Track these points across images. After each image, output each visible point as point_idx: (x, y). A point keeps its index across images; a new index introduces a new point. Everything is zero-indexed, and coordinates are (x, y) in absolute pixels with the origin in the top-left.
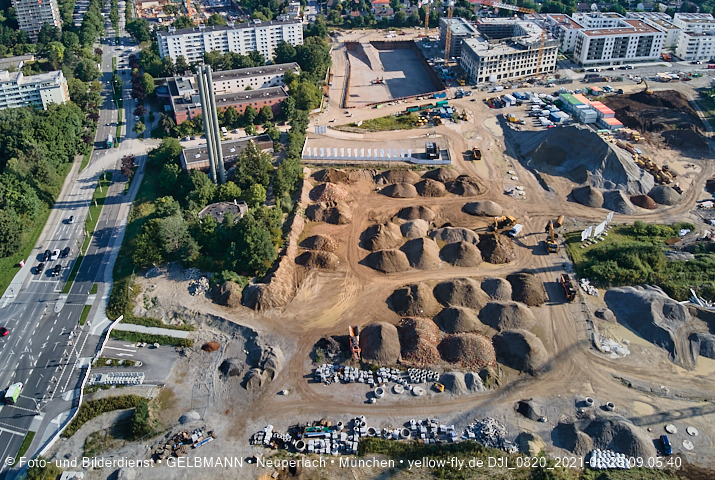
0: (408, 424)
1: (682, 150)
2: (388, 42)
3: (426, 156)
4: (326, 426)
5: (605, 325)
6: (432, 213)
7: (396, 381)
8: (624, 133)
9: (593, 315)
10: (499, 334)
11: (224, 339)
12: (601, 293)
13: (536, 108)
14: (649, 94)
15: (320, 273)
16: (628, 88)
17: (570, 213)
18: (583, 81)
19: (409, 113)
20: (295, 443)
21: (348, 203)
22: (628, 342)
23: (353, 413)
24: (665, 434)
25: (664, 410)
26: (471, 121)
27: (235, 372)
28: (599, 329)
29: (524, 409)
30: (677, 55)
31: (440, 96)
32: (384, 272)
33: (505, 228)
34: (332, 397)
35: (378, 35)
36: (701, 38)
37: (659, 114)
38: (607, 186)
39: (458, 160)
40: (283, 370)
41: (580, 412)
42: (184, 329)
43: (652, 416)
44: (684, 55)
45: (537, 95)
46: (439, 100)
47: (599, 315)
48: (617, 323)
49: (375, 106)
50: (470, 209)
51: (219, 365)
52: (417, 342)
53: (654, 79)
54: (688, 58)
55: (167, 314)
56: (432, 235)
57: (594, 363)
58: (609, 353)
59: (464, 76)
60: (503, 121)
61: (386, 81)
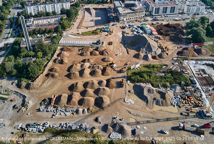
0: (61, 124)
1: (174, 42)
2: (98, 8)
3: (96, 44)
4: (37, 124)
5: (130, 94)
6: (92, 61)
7: (62, 111)
8: (157, 37)
9: (127, 91)
10: (98, 97)
11: (17, 98)
12: (132, 85)
13: (134, 29)
14: (170, 25)
15: (52, 79)
16: (165, 23)
17: (132, 61)
18: (152, 21)
19: (96, 30)
20: (26, 129)
21: (68, 57)
22: (135, 100)
23: (46, 121)
24: (136, 129)
25: (138, 121)
26: (114, 33)
27: (17, 108)
28: (128, 96)
29: (96, 120)
30: (184, 12)
31: (108, 25)
32: (71, 79)
33: (111, 65)
34: (42, 116)
35: (96, 6)
36: (191, 7)
37: (170, 31)
38: (146, 53)
39: (106, 45)
40: (31, 108)
41: (113, 121)
42: (7, 95)
43: (134, 122)
44: (186, 12)
45: (136, 25)
46: (107, 26)
47: (129, 91)
48: (134, 94)
49: (87, 28)
50: (103, 60)
51: (13, 106)
52: (71, 100)
53: (174, 20)
54: (187, 13)
55: (4, 90)
56: (89, 67)
57: (122, 106)
58: (128, 103)
59: (117, 19)
60: (123, 33)
61: (95, 20)
